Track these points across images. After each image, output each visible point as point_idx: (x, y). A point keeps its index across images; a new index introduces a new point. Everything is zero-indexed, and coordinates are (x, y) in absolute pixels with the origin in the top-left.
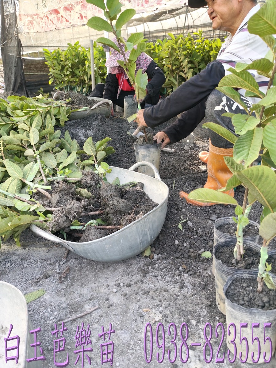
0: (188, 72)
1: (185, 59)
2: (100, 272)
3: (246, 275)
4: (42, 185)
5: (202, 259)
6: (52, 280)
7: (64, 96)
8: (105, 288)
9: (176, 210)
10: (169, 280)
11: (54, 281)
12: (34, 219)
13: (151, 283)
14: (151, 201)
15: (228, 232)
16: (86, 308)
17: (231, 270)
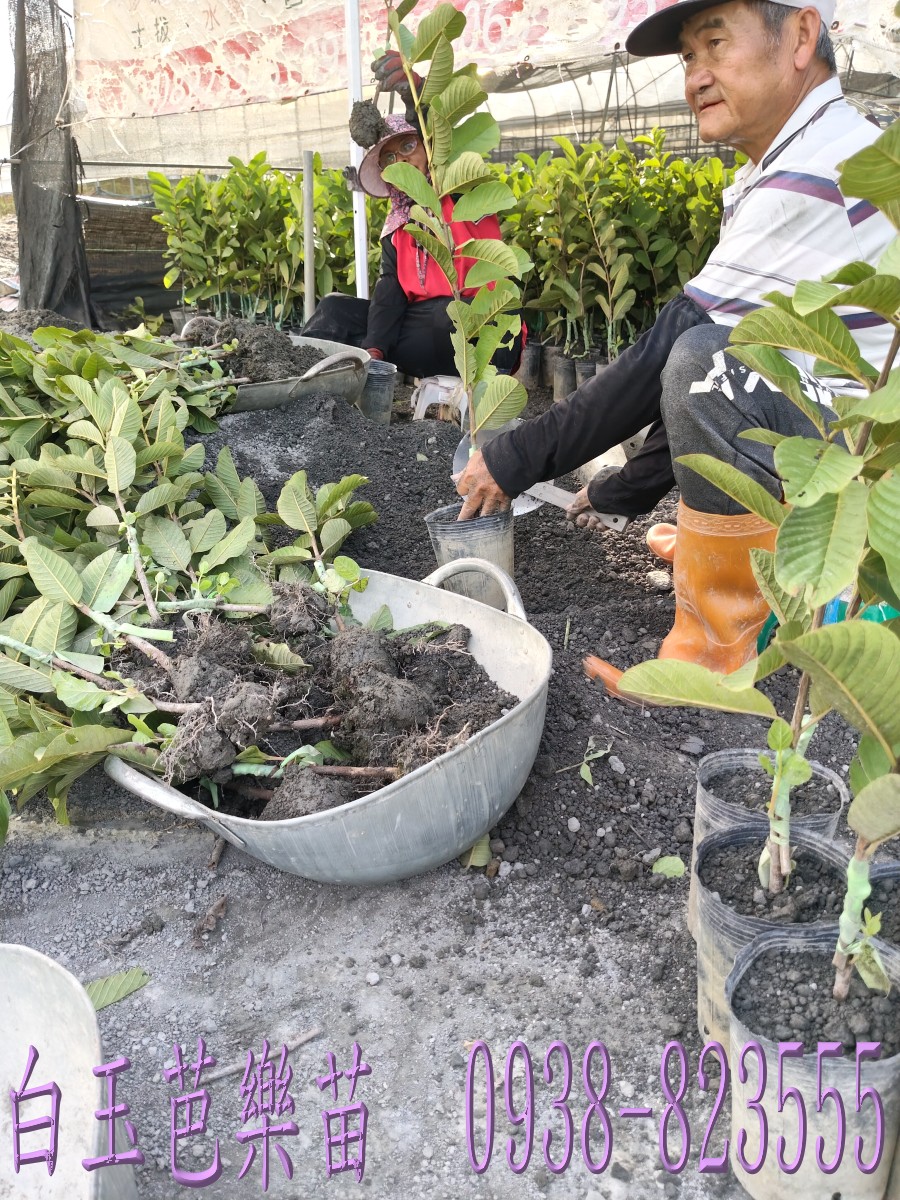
0: (615, 262)
1: (605, 222)
2: (326, 916)
3: (797, 943)
4: (144, 626)
5: (653, 880)
6: (169, 940)
7: (217, 332)
8: (342, 970)
9: (574, 717)
10: (549, 949)
11: (178, 943)
12: (117, 739)
13: (489, 955)
14: (494, 685)
15: (742, 798)
16: (280, 1034)
17: (751, 925)
